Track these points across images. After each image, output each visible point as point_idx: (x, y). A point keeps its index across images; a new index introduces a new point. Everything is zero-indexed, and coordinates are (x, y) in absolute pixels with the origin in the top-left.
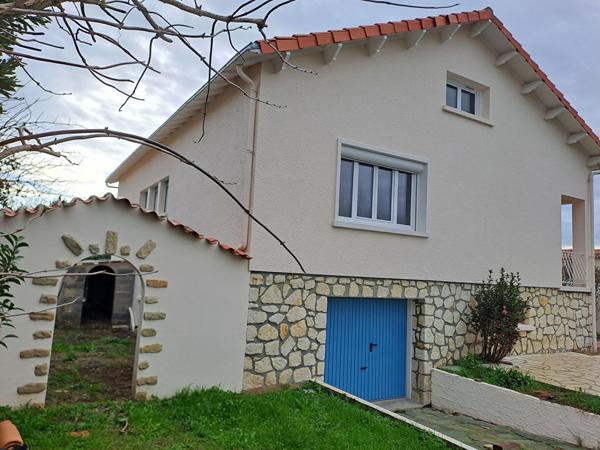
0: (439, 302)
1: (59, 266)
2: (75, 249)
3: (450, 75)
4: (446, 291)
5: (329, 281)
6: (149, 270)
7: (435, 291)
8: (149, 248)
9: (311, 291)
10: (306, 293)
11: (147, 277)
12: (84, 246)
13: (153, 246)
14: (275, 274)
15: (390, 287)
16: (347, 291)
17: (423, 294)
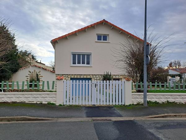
0: (95, 78)
1: (29, 74)
2: (30, 72)
3: (97, 34)
4: (97, 76)
5: (70, 75)
6: (40, 74)
7: (94, 76)
8: (40, 72)
9: (67, 77)
10: (66, 77)
11: (40, 75)
12: (31, 72)
13: (40, 71)
14: (60, 74)
15: (84, 76)
16: (74, 77)
17: (91, 77)
